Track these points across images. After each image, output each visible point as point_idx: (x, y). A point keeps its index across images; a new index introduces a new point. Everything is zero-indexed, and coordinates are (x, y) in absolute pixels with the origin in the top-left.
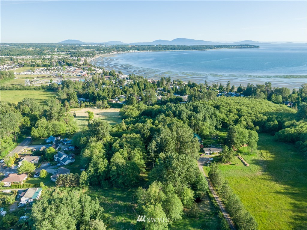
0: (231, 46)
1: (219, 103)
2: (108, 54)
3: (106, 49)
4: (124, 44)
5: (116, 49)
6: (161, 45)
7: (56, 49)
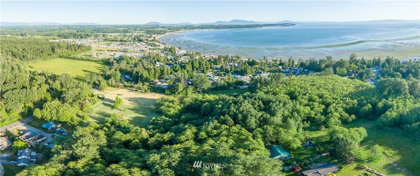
0: (275, 24)
1: (292, 89)
2: (176, 32)
3: (176, 28)
4: (191, 25)
5: (185, 28)
6: (220, 25)
7: (138, 29)
